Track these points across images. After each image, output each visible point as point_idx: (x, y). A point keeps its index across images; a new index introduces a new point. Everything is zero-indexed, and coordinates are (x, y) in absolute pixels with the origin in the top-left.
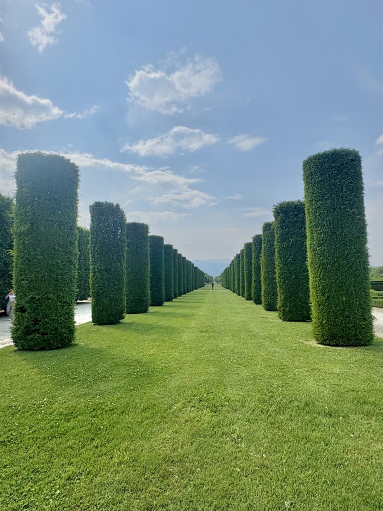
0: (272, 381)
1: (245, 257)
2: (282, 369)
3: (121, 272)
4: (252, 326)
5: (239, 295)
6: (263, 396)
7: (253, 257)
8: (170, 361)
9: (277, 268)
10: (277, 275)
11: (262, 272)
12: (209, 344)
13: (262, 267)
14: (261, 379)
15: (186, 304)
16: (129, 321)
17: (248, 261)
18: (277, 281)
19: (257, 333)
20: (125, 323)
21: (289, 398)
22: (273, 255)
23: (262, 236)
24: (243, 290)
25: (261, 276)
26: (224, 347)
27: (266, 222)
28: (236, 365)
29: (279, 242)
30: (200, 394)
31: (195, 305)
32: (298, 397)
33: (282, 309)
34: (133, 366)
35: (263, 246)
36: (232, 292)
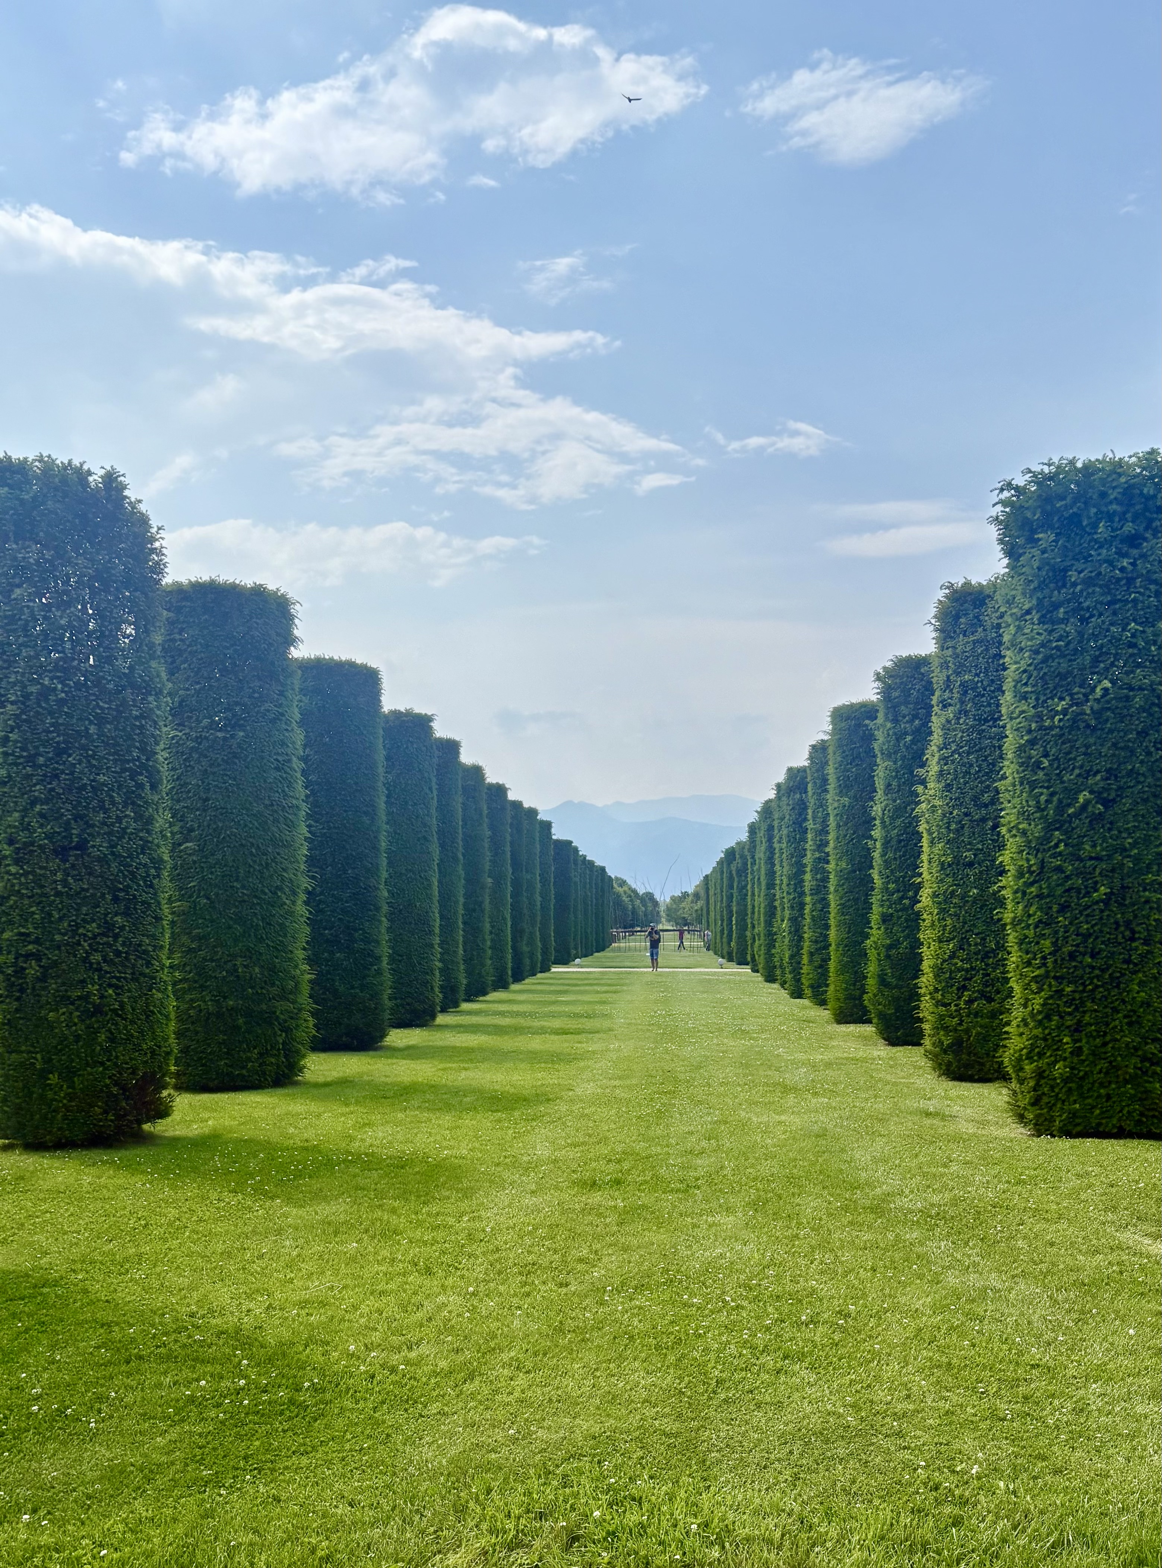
0: (956, 1445)
1: (832, 779)
2: (1015, 1383)
3: (144, 859)
4: (862, 1157)
5: (797, 994)
6: (906, 1519)
7: (880, 784)
8: (411, 1337)
9: (1012, 844)
10: (1008, 886)
11: (924, 869)
12: (625, 1249)
13: (925, 842)
14: (900, 1434)
15: (506, 1043)
16: (195, 1130)
17: (851, 807)
18: (1008, 917)
19: (888, 1196)
20: (175, 1141)
21: (1044, 1530)
22: (992, 770)
23: (936, 663)
24: (822, 968)
25: (919, 887)
26: (710, 1268)
27: (959, 581)
28: (768, 1360)
29: (1024, 697)
30: (573, 1509)
31: (555, 1043)
32: (1095, 1526)
33: (1028, 1068)
34: (212, 1361)
35: (936, 723)
36: (758, 978)
